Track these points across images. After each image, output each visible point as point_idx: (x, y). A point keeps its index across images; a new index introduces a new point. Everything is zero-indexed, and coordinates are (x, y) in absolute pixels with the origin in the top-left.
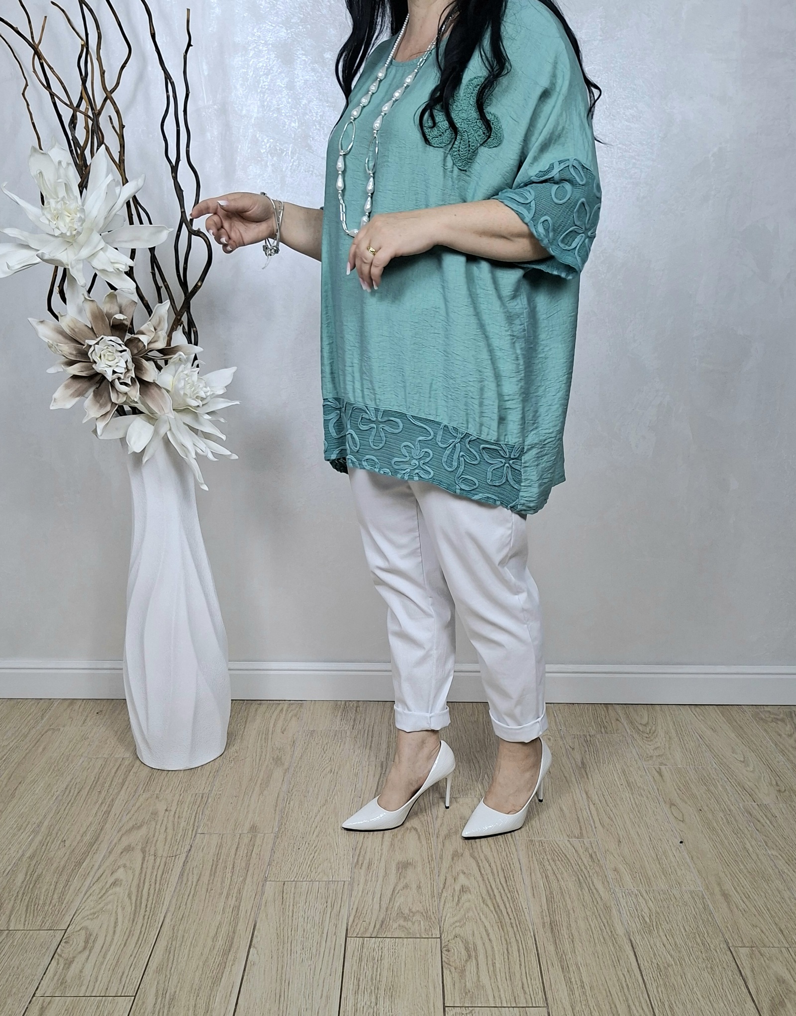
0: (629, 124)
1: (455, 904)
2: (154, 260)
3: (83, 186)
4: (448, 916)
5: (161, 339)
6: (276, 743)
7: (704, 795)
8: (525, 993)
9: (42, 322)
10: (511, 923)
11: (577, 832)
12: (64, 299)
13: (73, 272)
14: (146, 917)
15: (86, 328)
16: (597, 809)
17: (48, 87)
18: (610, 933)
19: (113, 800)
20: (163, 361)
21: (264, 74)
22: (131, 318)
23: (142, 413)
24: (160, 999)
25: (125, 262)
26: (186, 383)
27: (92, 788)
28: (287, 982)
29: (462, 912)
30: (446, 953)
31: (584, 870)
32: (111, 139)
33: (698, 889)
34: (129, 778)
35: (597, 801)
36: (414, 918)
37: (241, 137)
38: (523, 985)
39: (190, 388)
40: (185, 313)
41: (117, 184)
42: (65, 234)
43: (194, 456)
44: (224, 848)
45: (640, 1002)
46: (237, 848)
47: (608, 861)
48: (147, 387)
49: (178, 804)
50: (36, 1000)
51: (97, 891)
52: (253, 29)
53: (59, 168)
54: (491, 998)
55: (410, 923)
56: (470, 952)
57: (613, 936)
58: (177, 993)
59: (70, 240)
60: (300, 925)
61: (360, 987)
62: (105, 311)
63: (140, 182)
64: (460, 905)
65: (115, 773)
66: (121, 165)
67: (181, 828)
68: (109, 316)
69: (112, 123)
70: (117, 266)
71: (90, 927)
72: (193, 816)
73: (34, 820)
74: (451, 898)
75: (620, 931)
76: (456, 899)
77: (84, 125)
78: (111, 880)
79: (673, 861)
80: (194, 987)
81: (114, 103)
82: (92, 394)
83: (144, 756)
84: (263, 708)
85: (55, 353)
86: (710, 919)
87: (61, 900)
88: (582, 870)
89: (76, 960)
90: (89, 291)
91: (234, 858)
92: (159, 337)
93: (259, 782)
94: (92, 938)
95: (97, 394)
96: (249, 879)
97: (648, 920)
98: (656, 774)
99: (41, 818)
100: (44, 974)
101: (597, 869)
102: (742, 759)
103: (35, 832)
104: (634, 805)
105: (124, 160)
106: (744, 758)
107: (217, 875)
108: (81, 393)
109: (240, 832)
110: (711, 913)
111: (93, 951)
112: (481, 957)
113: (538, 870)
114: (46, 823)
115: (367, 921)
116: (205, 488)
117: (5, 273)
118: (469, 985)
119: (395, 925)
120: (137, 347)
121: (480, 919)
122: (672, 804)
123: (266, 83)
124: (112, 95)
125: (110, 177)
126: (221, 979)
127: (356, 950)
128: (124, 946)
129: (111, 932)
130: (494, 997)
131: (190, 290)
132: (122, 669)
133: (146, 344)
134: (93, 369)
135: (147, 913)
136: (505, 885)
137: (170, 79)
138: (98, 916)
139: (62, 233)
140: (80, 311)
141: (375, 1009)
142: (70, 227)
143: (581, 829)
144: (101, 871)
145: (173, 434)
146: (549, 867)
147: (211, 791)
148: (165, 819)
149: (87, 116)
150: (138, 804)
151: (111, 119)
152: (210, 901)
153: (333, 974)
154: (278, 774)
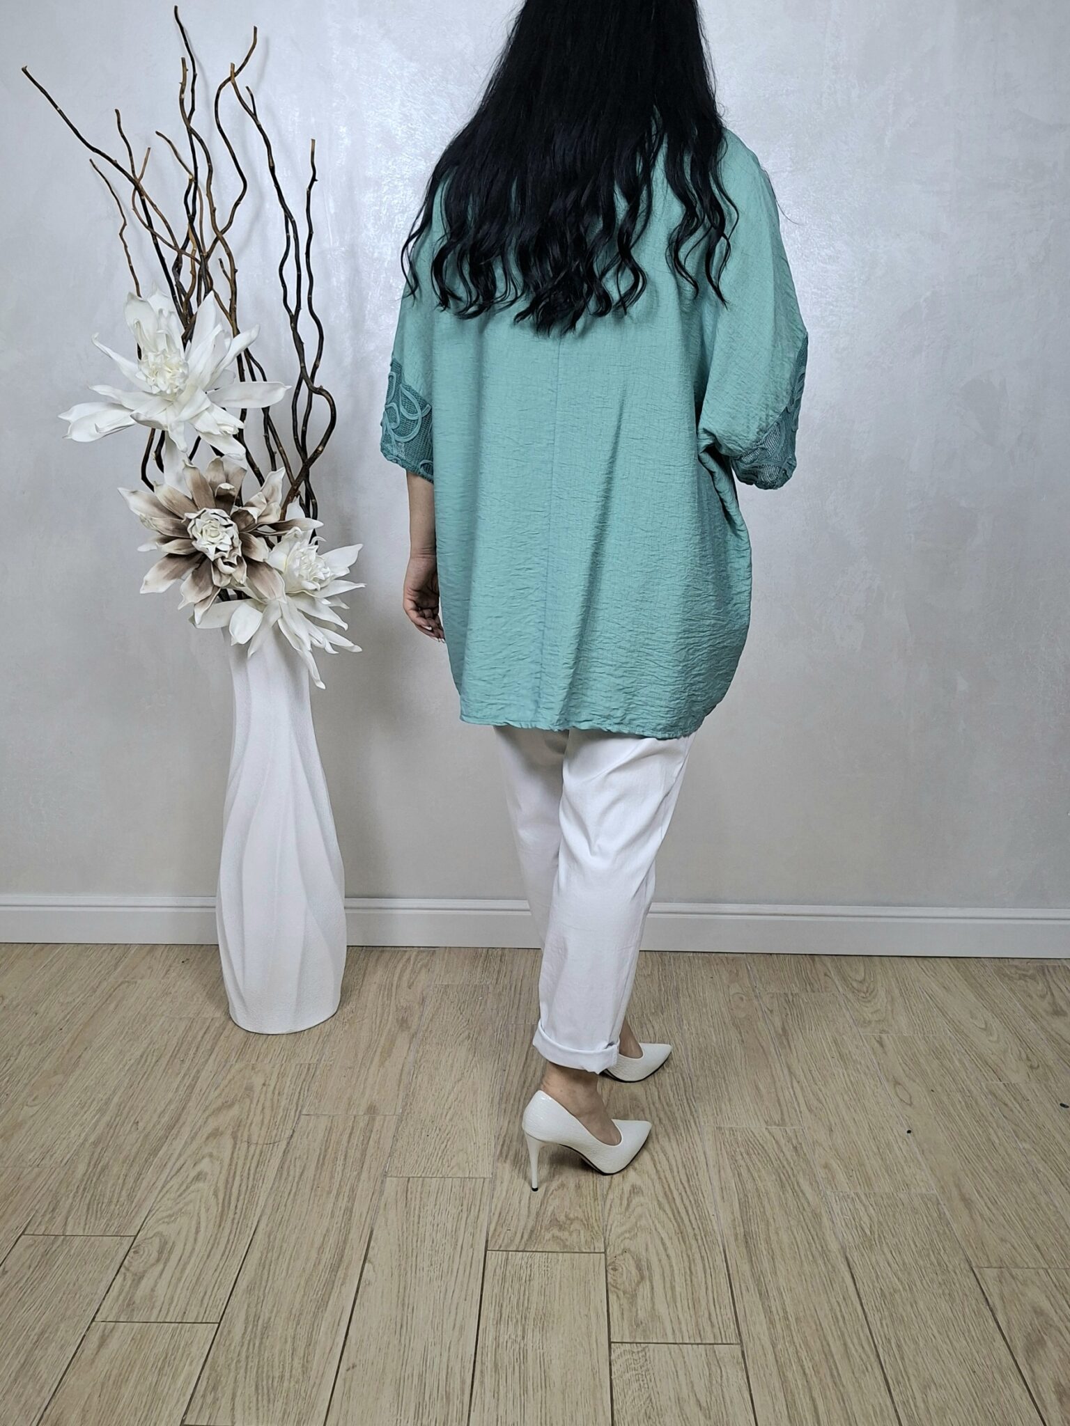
0: (825, 266)
1: (623, 1210)
2: (267, 422)
3: (187, 338)
4: (615, 1225)
5: (274, 512)
6: (402, 1001)
7: (936, 1072)
8: (712, 1326)
9: (134, 492)
10: (695, 1235)
11: (777, 1118)
12: (161, 467)
13: (173, 435)
14: (236, 1221)
15: (186, 499)
16: (802, 1088)
17: (150, 226)
18: (820, 1249)
19: (198, 1072)
20: (276, 537)
21: (400, 213)
22: (239, 488)
23: (249, 598)
24: (251, 1327)
25: (234, 424)
26: (303, 562)
27: (173, 1056)
28: (410, 1310)
29: (633, 1219)
30: (612, 1272)
31: (786, 1166)
32: (221, 285)
33: (932, 1192)
34: (220, 1044)
35: (802, 1078)
36: (572, 1226)
37: (372, 283)
38: (710, 1314)
39: (307, 569)
40: (303, 483)
41: (227, 335)
42: (165, 392)
43: (310, 648)
44: (334, 1134)
45: (859, 1338)
46: (351, 1134)
47: (817, 1156)
48: (256, 567)
49: (278, 1077)
50: (96, 1325)
51: (176, 1187)
52: (387, 162)
53: (159, 318)
54: (669, 1332)
55: (566, 1233)
56: (643, 1271)
57: (824, 1252)
58: (272, 1320)
59: (170, 399)
60: (427, 1234)
61: (503, 1316)
62: (209, 480)
63: (254, 334)
64: (630, 1210)
65: (202, 1037)
66: (231, 314)
67: (282, 1108)
68: (213, 485)
69: (222, 267)
70: (224, 428)
71: (165, 1234)
72: (297, 1094)
73: (100, 1096)
74: (619, 1202)
75: (834, 1246)
76: (625, 1202)
77: (190, 269)
78: (193, 1174)
79: (899, 1155)
80: (294, 1311)
81: (225, 245)
82: (191, 575)
83: (238, 1016)
84: (386, 956)
85: (148, 527)
86: (947, 1232)
87: (130, 1197)
88: (784, 1167)
89: (147, 1275)
90: (191, 457)
91: (347, 1147)
92: (271, 510)
93: (379, 1050)
94: (168, 1246)
95: (196, 576)
96: (364, 1175)
97: (868, 1233)
98: (876, 1045)
99: (109, 1093)
100: (107, 1292)
101: (804, 1166)
102: (983, 1026)
103: (102, 1111)
104: (849, 1084)
105: (235, 308)
106: (986, 1024)
107: (325, 1167)
108: (177, 575)
109: (354, 1113)
110: (948, 1224)
111: (168, 1264)
112: (657, 1278)
113: (728, 1166)
114: (116, 1100)
115: (513, 1230)
116: (322, 686)
117: (91, 435)
118: (641, 1314)
119: (548, 1236)
120: (246, 521)
121: (656, 1229)
122: (897, 1083)
123: (402, 223)
124: (224, 236)
125: (219, 328)
126: (328, 1302)
127: (498, 1267)
128: (208, 1258)
129: (191, 1239)
130: (674, 1331)
131: (309, 457)
132: (214, 907)
133: (256, 518)
134: (193, 546)
135: (237, 1216)
136: (687, 1186)
137: (291, 217)
138: (176, 1219)
139: (161, 391)
140: (180, 480)
141: (522, 1346)
142: (171, 384)
143: (782, 1114)
144: (181, 1161)
145: (285, 623)
146: (742, 1162)
147: (319, 1060)
148: (263, 1096)
149: (194, 259)
150: (229, 1077)
151: (221, 262)
152: (316, 1202)
153: (469, 1298)
154: (402, 1040)
